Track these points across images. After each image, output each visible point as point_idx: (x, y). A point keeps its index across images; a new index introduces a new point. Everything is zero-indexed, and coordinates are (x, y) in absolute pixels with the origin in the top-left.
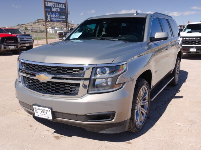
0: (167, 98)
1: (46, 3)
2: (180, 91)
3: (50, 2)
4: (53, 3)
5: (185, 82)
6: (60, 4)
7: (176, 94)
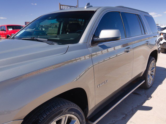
0: (131, 109)
1: (61, 6)
2: (151, 97)
3: (64, 5)
4: (67, 7)
5: (162, 83)
6: (72, 7)
7: (144, 102)
